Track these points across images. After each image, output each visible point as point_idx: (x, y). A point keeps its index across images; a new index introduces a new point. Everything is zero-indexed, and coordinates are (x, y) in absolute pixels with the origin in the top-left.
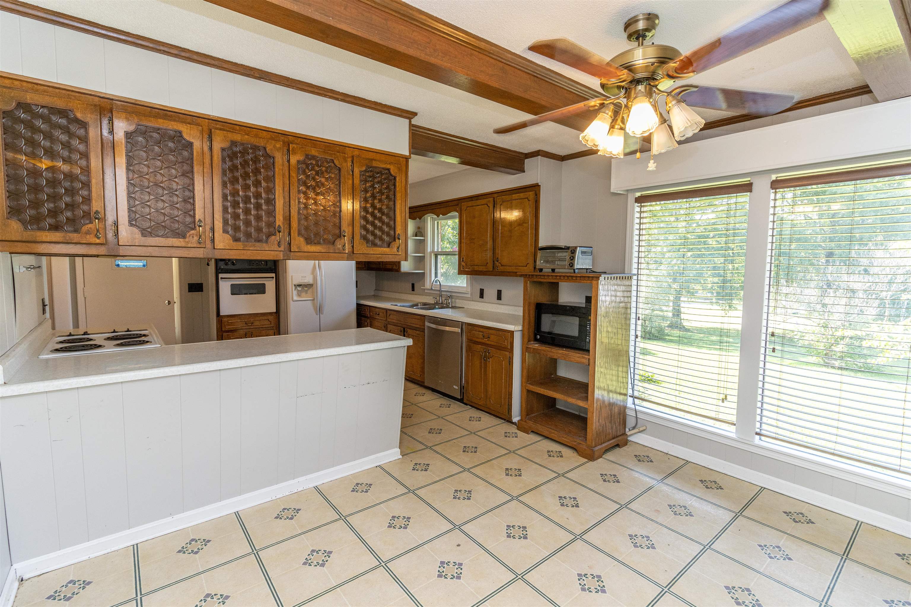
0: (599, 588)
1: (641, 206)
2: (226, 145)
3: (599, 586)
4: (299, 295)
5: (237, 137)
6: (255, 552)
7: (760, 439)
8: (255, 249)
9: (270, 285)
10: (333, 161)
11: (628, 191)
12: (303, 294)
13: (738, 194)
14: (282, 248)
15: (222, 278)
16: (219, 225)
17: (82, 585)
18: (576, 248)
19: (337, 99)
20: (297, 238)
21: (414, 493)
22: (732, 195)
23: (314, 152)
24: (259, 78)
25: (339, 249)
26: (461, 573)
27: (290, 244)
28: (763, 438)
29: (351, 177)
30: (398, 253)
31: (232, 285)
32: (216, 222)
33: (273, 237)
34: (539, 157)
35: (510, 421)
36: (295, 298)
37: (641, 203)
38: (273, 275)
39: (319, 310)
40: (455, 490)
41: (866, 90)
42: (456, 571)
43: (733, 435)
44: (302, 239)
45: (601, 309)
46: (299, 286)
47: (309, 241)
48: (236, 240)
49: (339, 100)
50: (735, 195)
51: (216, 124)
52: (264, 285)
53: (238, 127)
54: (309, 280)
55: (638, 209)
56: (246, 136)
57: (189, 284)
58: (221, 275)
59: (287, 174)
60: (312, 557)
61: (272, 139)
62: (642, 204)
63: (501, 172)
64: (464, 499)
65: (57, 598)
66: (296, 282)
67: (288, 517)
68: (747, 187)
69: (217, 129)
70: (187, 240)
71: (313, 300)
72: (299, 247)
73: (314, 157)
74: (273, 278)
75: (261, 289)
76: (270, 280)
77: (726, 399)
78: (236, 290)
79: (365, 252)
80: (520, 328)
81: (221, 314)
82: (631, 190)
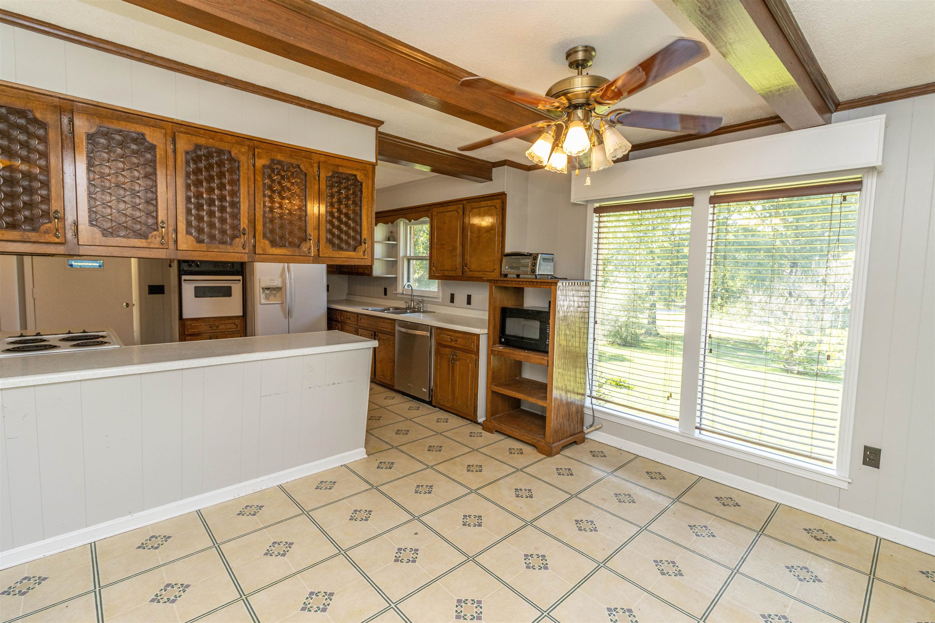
0: (542, 566)
1: (600, 216)
2: (191, 148)
3: (543, 564)
4: (267, 298)
5: (202, 141)
6: (216, 545)
7: (700, 433)
8: (220, 250)
9: (237, 289)
10: (298, 166)
11: (587, 201)
12: (272, 297)
13: (682, 208)
14: (247, 251)
15: (185, 280)
16: (182, 226)
17: (38, 581)
18: (538, 254)
19: (303, 106)
20: (262, 241)
21: (377, 489)
22: (677, 208)
23: (279, 157)
24: (225, 84)
25: (304, 252)
26: (416, 558)
27: (254, 246)
28: (703, 432)
29: (317, 183)
30: (364, 257)
31: (196, 288)
32: (179, 224)
33: (238, 239)
34: (506, 166)
35: (476, 422)
36: (263, 301)
37: (599, 214)
38: (240, 278)
39: (288, 313)
40: (417, 486)
41: (777, 120)
42: (412, 556)
43: (677, 430)
44: (267, 242)
45: (559, 312)
46: (268, 289)
47: (273, 244)
48: (200, 241)
49: (305, 107)
50: (680, 208)
51: (180, 128)
52: (230, 287)
53: (202, 131)
54: (277, 283)
55: (597, 219)
56: (211, 140)
57: (149, 286)
58: (184, 277)
59: (252, 178)
60: (273, 549)
61: (238, 143)
62: (601, 215)
63: (469, 179)
64: (425, 493)
65: (12, 593)
66: (264, 285)
67: (250, 514)
68: (689, 202)
69: (181, 132)
70: (149, 240)
71: (282, 303)
72: (264, 250)
73: (280, 162)
74: (240, 280)
75: (227, 292)
76: (236, 283)
77: (671, 396)
78: (200, 292)
79: (331, 255)
80: (486, 331)
81: (185, 316)
82: (591, 201)
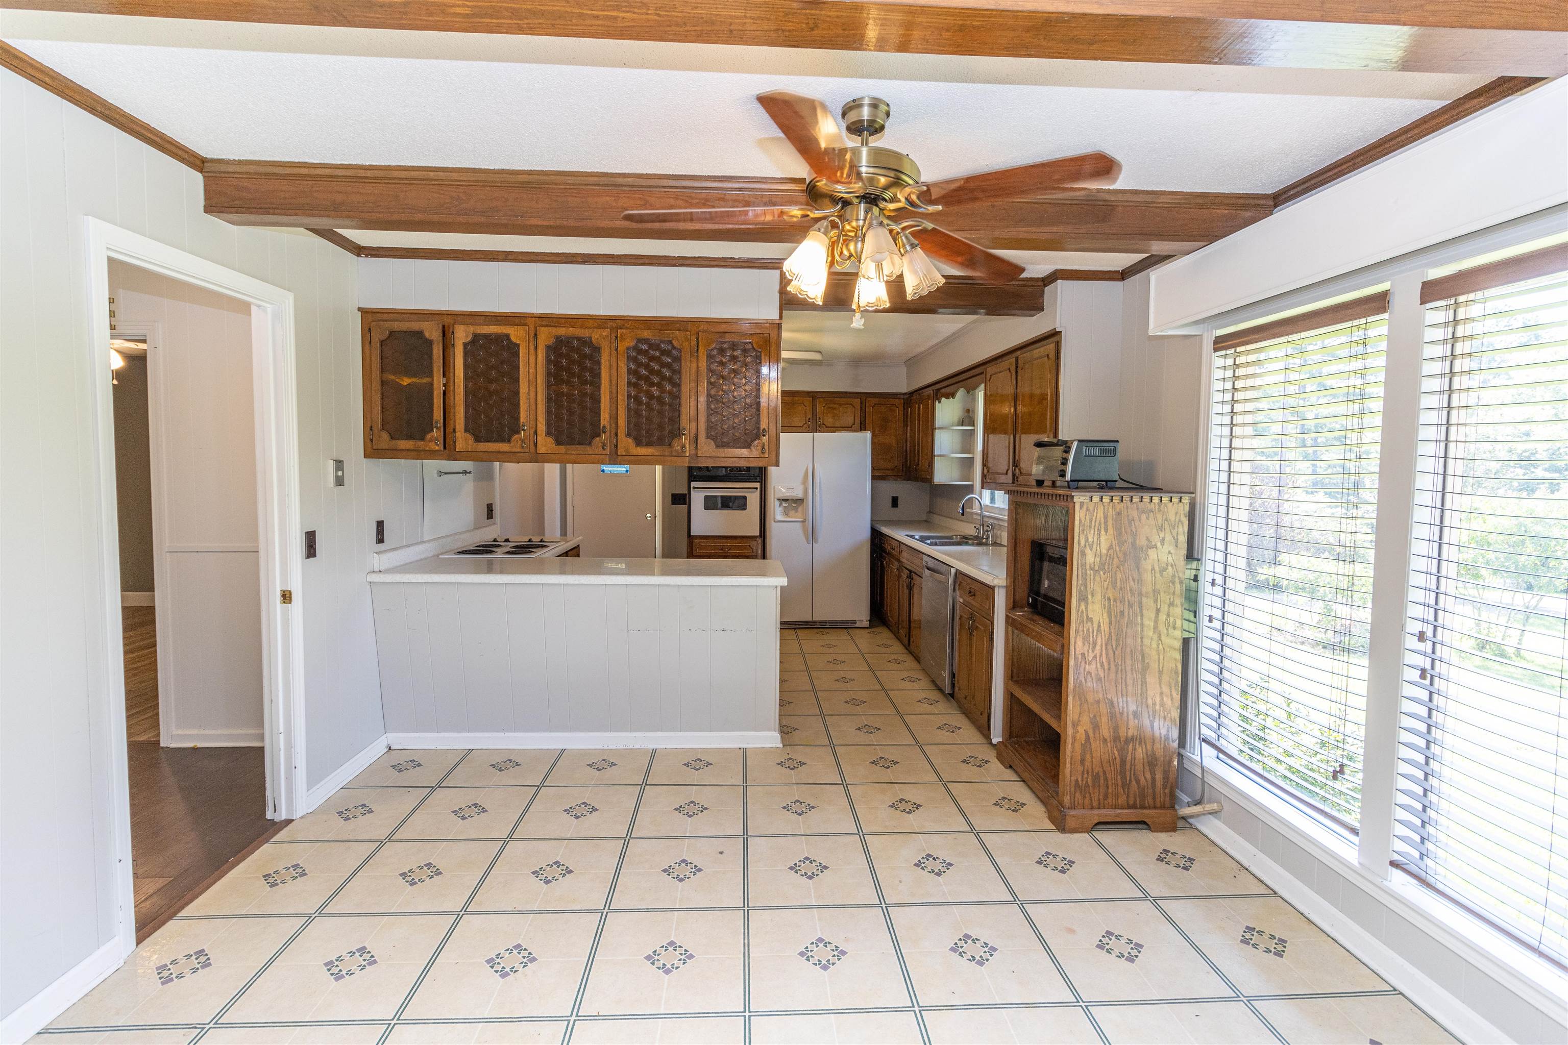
2: (551, 341)
4: (786, 513)
5: (562, 331)
9: (753, 499)
10: (670, 342)
12: (792, 513)
13: (1370, 319)
14: (608, 451)
15: (694, 488)
16: (542, 427)
19: (674, 265)
20: (625, 439)
23: (646, 334)
24: (583, 263)
25: (677, 451)
27: (616, 446)
29: (695, 360)
30: (762, 456)
31: (706, 497)
32: (539, 425)
33: (598, 439)
34: (1059, 281)
35: (991, 743)
36: (779, 517)
38: (757, 485)
39: (812, 535)
40: (796, 800)
44: (630, 440)
46: (786, 500)
47: (638, 443)
48: (558, 443)
49: (677, 266)
51: (543, 321)
52: (745, 498)
53: (563, 321)
54: (798, 493)
56: (571, 329)
57: (673, 495)
58: (693, 484)
59: (615, 365)
60: (577, 808)
61: (599, 327)
66: (780, 496)
67: (598, 768)
69: (543, 326)
70: (511, 444)
71: (803, 522)
73: (646, 341)
74: (757, 488)
75: (739, 503)
76: (752, 492)
77: (1342, 771)
78: (710, 504)
79: (714, 454)
80: (1003, 583)
81: (692, 534)
